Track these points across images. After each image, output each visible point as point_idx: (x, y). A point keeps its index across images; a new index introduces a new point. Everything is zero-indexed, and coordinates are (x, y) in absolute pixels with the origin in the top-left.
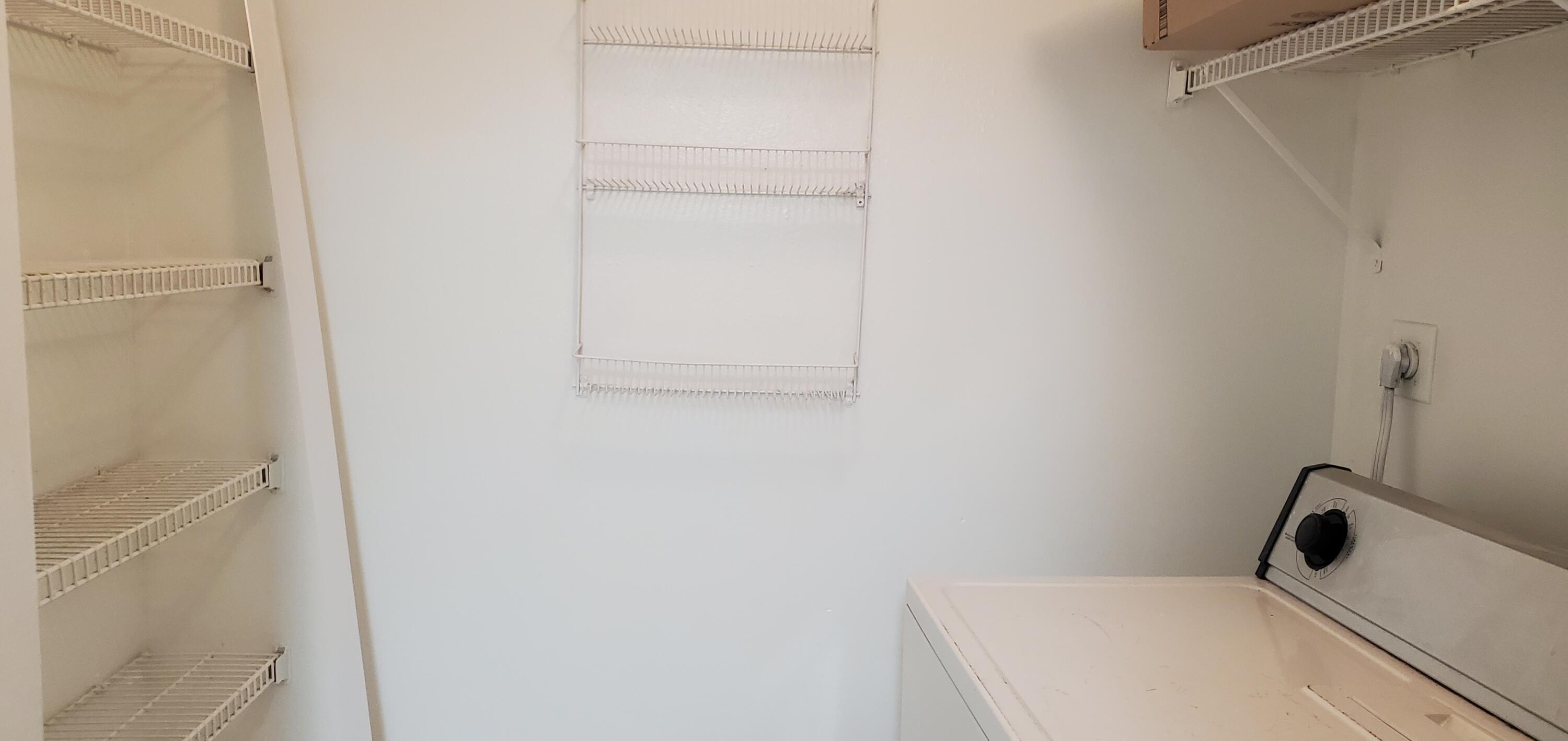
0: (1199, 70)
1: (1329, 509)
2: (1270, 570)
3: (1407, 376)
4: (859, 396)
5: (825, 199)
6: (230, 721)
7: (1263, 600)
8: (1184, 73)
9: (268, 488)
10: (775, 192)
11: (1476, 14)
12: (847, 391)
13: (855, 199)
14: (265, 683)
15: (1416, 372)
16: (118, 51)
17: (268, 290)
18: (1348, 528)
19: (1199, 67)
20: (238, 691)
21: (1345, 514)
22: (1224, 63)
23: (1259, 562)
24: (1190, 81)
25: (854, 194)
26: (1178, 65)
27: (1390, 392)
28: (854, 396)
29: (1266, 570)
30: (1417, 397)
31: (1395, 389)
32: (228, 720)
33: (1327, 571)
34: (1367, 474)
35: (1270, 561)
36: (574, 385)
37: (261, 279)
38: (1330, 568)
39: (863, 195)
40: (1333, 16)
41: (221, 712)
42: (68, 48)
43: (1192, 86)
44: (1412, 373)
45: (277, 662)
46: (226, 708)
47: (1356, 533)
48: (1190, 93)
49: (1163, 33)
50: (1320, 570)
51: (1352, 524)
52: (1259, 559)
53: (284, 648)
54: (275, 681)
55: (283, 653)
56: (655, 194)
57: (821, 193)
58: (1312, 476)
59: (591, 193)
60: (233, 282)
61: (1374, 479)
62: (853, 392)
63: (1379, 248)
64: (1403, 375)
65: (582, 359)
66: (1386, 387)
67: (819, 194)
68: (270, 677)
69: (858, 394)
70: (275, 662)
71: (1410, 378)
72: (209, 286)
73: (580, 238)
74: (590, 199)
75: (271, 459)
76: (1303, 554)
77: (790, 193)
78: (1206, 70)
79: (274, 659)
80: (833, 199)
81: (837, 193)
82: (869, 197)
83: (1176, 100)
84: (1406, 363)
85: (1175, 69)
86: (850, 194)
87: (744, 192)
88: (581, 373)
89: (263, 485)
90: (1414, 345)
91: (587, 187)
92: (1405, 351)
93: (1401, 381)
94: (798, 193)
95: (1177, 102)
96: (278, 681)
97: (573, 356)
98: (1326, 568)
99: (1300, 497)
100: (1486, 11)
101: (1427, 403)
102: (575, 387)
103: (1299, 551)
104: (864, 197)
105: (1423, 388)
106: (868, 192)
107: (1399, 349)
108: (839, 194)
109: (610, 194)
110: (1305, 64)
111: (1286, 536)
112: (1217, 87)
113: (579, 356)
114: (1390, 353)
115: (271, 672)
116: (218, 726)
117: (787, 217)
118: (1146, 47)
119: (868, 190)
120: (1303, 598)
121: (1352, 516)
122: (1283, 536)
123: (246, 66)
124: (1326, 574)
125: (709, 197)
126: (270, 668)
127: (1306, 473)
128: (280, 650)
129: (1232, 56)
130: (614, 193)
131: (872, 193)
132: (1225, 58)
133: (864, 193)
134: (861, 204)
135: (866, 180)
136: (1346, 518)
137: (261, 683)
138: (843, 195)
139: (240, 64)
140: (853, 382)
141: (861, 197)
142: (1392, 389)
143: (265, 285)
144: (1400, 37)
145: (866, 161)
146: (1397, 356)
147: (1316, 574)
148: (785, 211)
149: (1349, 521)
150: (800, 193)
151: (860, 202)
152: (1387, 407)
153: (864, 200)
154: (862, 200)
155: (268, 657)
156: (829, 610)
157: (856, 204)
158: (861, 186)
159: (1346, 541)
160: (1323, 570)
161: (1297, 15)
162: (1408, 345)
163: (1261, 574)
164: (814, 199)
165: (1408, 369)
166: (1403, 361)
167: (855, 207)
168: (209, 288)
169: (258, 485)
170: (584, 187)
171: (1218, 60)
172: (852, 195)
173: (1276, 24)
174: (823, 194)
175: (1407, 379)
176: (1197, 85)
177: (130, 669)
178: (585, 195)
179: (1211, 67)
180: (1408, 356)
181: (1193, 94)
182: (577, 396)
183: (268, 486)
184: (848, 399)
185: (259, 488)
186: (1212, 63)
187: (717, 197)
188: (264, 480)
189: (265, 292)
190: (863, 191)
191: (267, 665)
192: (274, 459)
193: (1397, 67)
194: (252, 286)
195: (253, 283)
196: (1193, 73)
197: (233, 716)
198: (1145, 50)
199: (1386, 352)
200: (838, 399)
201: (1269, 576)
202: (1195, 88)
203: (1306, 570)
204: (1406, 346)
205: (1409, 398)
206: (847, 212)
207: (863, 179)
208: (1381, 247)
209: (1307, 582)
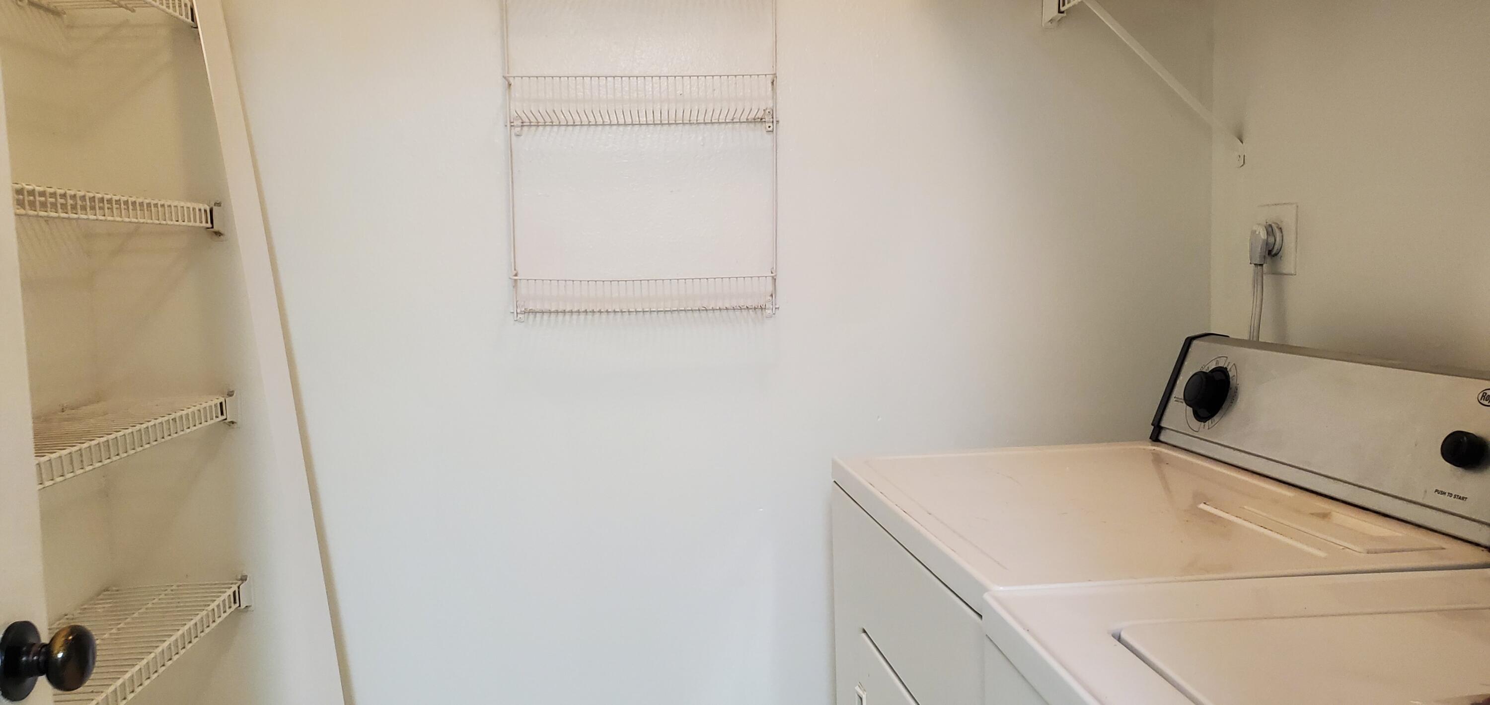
1: (1213, 367)
2: (1163, 433)
3: (1274, 252)
4: (778, 308)
5: (737, 125)
6: (200, 637)
7: (1158, 460)
9: (226, 421)
10: (690, 121)
12: (767, 304)
13: (764, 124)
14: (230, 607)
15: (1281, 248)
16: (65, 13)
17: (218, 234)
18: (1231, 380)
20: (207, 610)
21: (1227, 369)
23: (1153, 427)
24: (1061, 3)
25: (764, 120)
27: (1259, 267)
28: (774, 309)
29: (1159, 433)
30: (1285, 270)
31: (1264, 265)
32: (199, 636)
33: (1214, 421)
34: (1245, 338)
35: (1163, 424)
36: (512, 311)
37: (212, 222)
38: (1216, 418)
39: (771, 120)
41: (192, 627)
42: (19, 6)
43: (1064, 5)
44: (1277, 249)
45: (240, 587)
46: (196, 624)
47: (1238, 383)
48: (1063, 12)
50: (1207, 422)
51: (1234, 376)
52: (1152, 425)
53: (247, 576)
54: (240, 606)
55: (246, 580)
56: (578, 127)
57: (733, 120)
58: (1195, 343)
59: (519, 129)
60: (186, 220)
61: (1251, 339)
62: (772, 305)
63: (1241, 143)
64: (1270, 252)
65: (519, 281)
66: (1255, 264)
67: (731, 121)
68: (235, 602)
69: (777, 306)
70: (239, 587)
71: (1276, 254)
72: (165, 220)
73: (510, 171)
74: (518, 135)
75: (228, 395)
76: (1191, 409)
77: (704, 120)
79: (238, 585)
80: (744, 125)
81: (747, 119)
82: (778, 122)
83: (1050, 21)
84: (1271, 240)
86: (759, 120)
87: (661, 121)
88: (518, 299)
89: (221, 418)
90: (1277, 224)
91: (515, 124)
92: (1270, 230)
93: (1269, 259)
94: (711, 120)
95: (1051, 23)
96: (243, 606)
97: (510, 278)
98: (1213, 418)
99: (1186, 363)
101: (1292, 275)
102: (513, 313)
103: (1188, 407)
104: (773, 122)
105: (1290, 261)
106: (776, 118)
107: (1264, 228)
108: (750, 120)
109: (536, 129)
111: (1176, 399)
112: (1087, 4)
113: (516, 278)
114: (1257, 233)
115: (236, 597)
116: (189, 641)
117: (702, 144)
119: (776, 116)
120: (1194, 449)
121: (1233, 370)
122: (1172, 399)
123: (190, 20)
124: (1213, 424)
125: (629, 128)
126: (234, 593)
127: (1189, 341)
128: (244, 578)
130: (541, 128)
131: (780, 119)
133: (773, 118)
134: (771, 129)
135: (773, 106)
136: (1228, 372)
137: (227, 606)
138: (753, 121)
139: (183, 17)
140: (772, 295)
141: (768, 122)
142: (1261, 265)
143: (216, 228)
145: (773, 89)
146: (1263, 235)
147: (1204, 426)
148: (700, 138)
149: (1231, 374)
150: (713, 121)
151: (769, 127)
152: (1258, 282)
153: (773, 125)
154: (771, 124)
155: (232, 584)
156: (761, 510)
157: (766, 128)
158: (769, 112)
159: (1230, 391)
160: (1210, 421)
162: (1273, 225)
163: (1155, 437)
164: (727, 127)
165: (1274, 246)
166: (1269, 239)
167: (765, 132)
168: (164, 222)
169: (217, 417)
170: (512, 124)
172: (762, 121)
174: (734, 121)
175: (1273, 256)
176: (1069, 3)
177: (98, 600)
178: (512, 130)
180: (1273, 234)
181: (1065, 12)
182: (515, 321)
183: (226, 419)
184: (769, 312)
185: (218, 420)
187: (636, 128)
188: (222, 414)
189: (216, 238)
190: (771, 117)
191: (232, 590)
192: (230, 394)
194: (203, 227)
195: (204, 224)
197: (202, 633)
199: (1254, 232)
200: (759, 311)
201: (1162, 438)
202: (1067, 6)
203: (1195, 424)
204: (1270, 226)
205: (1276, 273)
206: (757, 136)
207: (770, 104)
208: (1242, 143)
209: (1196, 434)
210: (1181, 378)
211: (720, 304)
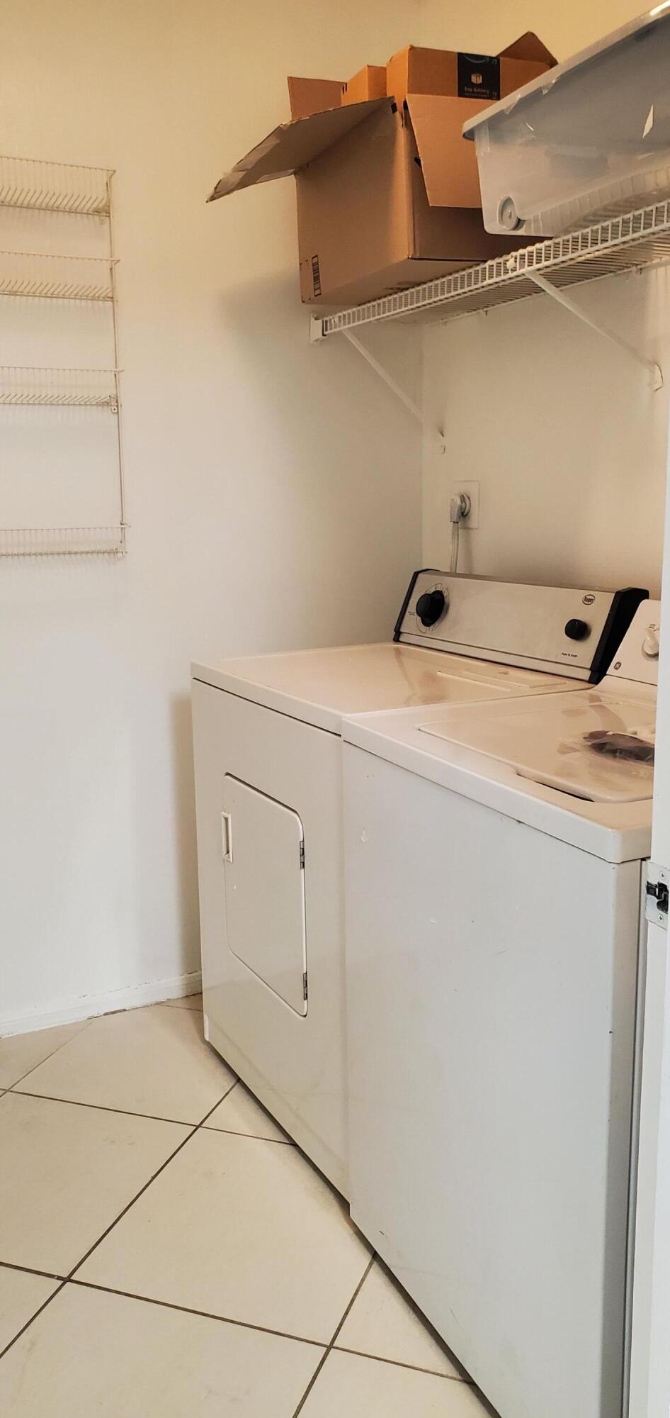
0: (330, 320)
1: (434, 590)
2: (401, 636)
3: (465, 514)
4: (127, 552)
5: (88, 407)
7: (398, 653)
8: (320, 321)
11: (491, 287)
12: (119, 548)
13: (110, 407)
15: (469, 512)
18: (444, 598)
19: (331, 317)
22: (349, 314)
24: (324, 328)
25: (110, 404)
26: (315, 316)
27: (456, 524)
28: (123, 553)
29: (398, 637)
30: (472, 526)
31: (459, 523)
34: (448, 571)
35: (401, 630)
38: (436, 624)
39: (116, 404)
40: (419, 285)
43: (326, 330)
44: (467, 512)
47: (449, 600)
48: (325, 335)
49: (318, 292)
50: (431, 626)
51: (447, 596)
52: (394, 632)
58: (420, 575)
61: (453, 570)
62: (122, 549)
64: (463, 513)
66: (453, 522)
69: (127, 550)
71: (466, 516)
76: (420, 619)
78: (337, 319)
80: (94, 407)
81: (96, 403)
82: (121, 406)
83: (316, 340)
84: (464, 506)
85: (313, 319)
86: (106, 404)
90: (467, 495)
92: (462, 498)
93: (462, 518)
95: (317, 342)
99: (415, 589)
100: (496, 286)
101: (475, 530)
103: (418, 617)
104: (117, 406)
105: (474, 520)
106: (119, 403)
107: (459, 497)
108: (98, 403)
110: (395, 317)
111: (409, 613)
112: (343, 332)
114: (455, 500)
118: (303, 302)
119: (119, 401)
120: (422, 644)
121: (446, 592)
122: (407, 613)
124: (435, 627)
127: (416, 575)
129: (354, 309)
131: (122, 404)
132: (350, 311)
134: (116, 411)
135: (116, 393)
136: (442, 593)
138: (101, 404)
140: (121, 542)
141: (114, 406)
142: (457, 522)
144: (451, 300)
145: (115, 381)
146: (459, 502)
147: (429, 629)
149: (445, 595)
151: (114, 409)
152: (455, 534)
154: (116, 408)
157: (112, 411)
158: (113, 398)
159: (444, 607)
160: (433, 625)
161: (399, 284)
162: (465, 496)
163: (396, 639)
165: (465, 510)
166: (462, 505)
167: (112, 413)
171: (345, 313)
172: (108, 404)
173: (387, 288)
174: (87, 403)
176: (331, 329)
179: (340, 317)
180: (464, 502)
181: (327, 336)
184: (120, 555)
186: (340, 314)
190: (115, 402)
193: (444, 321)
196: (326, 321)
198: (303, 304)
199: (453, 499)
200: (112, 555)
201: (401, 639)
202: (329, 332)
203: (423, 628)
204: (463, 496)
205: (467, 528)
206: (106, 416)
207: (112, 392)
208: (443, 436)
209: (424, 635)
210: (412, 599)
211: (82, 549)
